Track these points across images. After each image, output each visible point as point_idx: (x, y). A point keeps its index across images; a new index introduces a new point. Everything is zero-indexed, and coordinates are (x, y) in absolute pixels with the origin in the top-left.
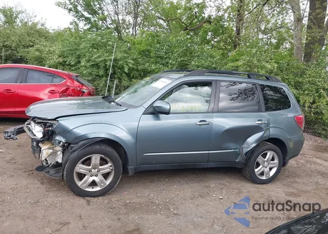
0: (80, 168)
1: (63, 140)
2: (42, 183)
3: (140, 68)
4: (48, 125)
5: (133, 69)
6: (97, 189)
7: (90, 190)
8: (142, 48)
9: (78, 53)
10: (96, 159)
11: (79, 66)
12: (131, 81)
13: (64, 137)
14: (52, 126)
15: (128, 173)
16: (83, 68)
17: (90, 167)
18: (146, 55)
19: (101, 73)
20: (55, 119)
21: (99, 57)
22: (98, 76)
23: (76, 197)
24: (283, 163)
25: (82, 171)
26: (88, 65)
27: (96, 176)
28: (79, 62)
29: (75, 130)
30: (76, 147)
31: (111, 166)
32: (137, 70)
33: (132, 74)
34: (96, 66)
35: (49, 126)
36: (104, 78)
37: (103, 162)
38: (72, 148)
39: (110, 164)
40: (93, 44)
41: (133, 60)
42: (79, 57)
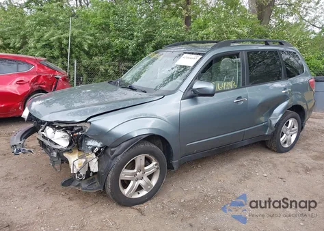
0: (126, 174)
1: (98, 145)
2: (70, 199)
3: (99, 43)
4: (76, 129)
5: (92, 46)
6: (143, 193)
7: (137, 196)
8: (99, 22)
9: (22, 33)
10: (140, 160)
11: (26, 47)
12: (91, 59)
13: (98, 141)
14: (82, 129)
15: (173, 169)
16: (33, 50)
17: (135, 171)
18: (103, 29)
19: (56, 53)
20: (86, 121)
21: (52, 35)
22: (53, 57)
23: (122, 209)
24: (301, 128)
25: (127, 177)
26: (39, 45)
27: (142, 179)
28: (27, 43)
29: (114, 131)
30: (117, 150)
31: (156, 165)
32: (97, 46)
33: (91, 51)
34: (49, 45)
35: (79, 131)
36: (60, 59)
37: (148, 161)
38: (113, 152)
39: (154, 163)
40: (40, 21)
41: (91, 35)
42: (24, 37)
